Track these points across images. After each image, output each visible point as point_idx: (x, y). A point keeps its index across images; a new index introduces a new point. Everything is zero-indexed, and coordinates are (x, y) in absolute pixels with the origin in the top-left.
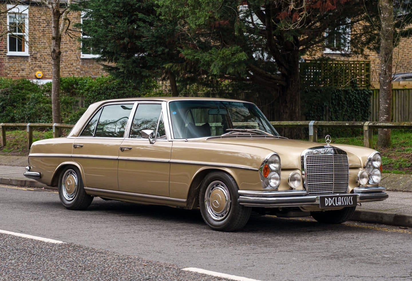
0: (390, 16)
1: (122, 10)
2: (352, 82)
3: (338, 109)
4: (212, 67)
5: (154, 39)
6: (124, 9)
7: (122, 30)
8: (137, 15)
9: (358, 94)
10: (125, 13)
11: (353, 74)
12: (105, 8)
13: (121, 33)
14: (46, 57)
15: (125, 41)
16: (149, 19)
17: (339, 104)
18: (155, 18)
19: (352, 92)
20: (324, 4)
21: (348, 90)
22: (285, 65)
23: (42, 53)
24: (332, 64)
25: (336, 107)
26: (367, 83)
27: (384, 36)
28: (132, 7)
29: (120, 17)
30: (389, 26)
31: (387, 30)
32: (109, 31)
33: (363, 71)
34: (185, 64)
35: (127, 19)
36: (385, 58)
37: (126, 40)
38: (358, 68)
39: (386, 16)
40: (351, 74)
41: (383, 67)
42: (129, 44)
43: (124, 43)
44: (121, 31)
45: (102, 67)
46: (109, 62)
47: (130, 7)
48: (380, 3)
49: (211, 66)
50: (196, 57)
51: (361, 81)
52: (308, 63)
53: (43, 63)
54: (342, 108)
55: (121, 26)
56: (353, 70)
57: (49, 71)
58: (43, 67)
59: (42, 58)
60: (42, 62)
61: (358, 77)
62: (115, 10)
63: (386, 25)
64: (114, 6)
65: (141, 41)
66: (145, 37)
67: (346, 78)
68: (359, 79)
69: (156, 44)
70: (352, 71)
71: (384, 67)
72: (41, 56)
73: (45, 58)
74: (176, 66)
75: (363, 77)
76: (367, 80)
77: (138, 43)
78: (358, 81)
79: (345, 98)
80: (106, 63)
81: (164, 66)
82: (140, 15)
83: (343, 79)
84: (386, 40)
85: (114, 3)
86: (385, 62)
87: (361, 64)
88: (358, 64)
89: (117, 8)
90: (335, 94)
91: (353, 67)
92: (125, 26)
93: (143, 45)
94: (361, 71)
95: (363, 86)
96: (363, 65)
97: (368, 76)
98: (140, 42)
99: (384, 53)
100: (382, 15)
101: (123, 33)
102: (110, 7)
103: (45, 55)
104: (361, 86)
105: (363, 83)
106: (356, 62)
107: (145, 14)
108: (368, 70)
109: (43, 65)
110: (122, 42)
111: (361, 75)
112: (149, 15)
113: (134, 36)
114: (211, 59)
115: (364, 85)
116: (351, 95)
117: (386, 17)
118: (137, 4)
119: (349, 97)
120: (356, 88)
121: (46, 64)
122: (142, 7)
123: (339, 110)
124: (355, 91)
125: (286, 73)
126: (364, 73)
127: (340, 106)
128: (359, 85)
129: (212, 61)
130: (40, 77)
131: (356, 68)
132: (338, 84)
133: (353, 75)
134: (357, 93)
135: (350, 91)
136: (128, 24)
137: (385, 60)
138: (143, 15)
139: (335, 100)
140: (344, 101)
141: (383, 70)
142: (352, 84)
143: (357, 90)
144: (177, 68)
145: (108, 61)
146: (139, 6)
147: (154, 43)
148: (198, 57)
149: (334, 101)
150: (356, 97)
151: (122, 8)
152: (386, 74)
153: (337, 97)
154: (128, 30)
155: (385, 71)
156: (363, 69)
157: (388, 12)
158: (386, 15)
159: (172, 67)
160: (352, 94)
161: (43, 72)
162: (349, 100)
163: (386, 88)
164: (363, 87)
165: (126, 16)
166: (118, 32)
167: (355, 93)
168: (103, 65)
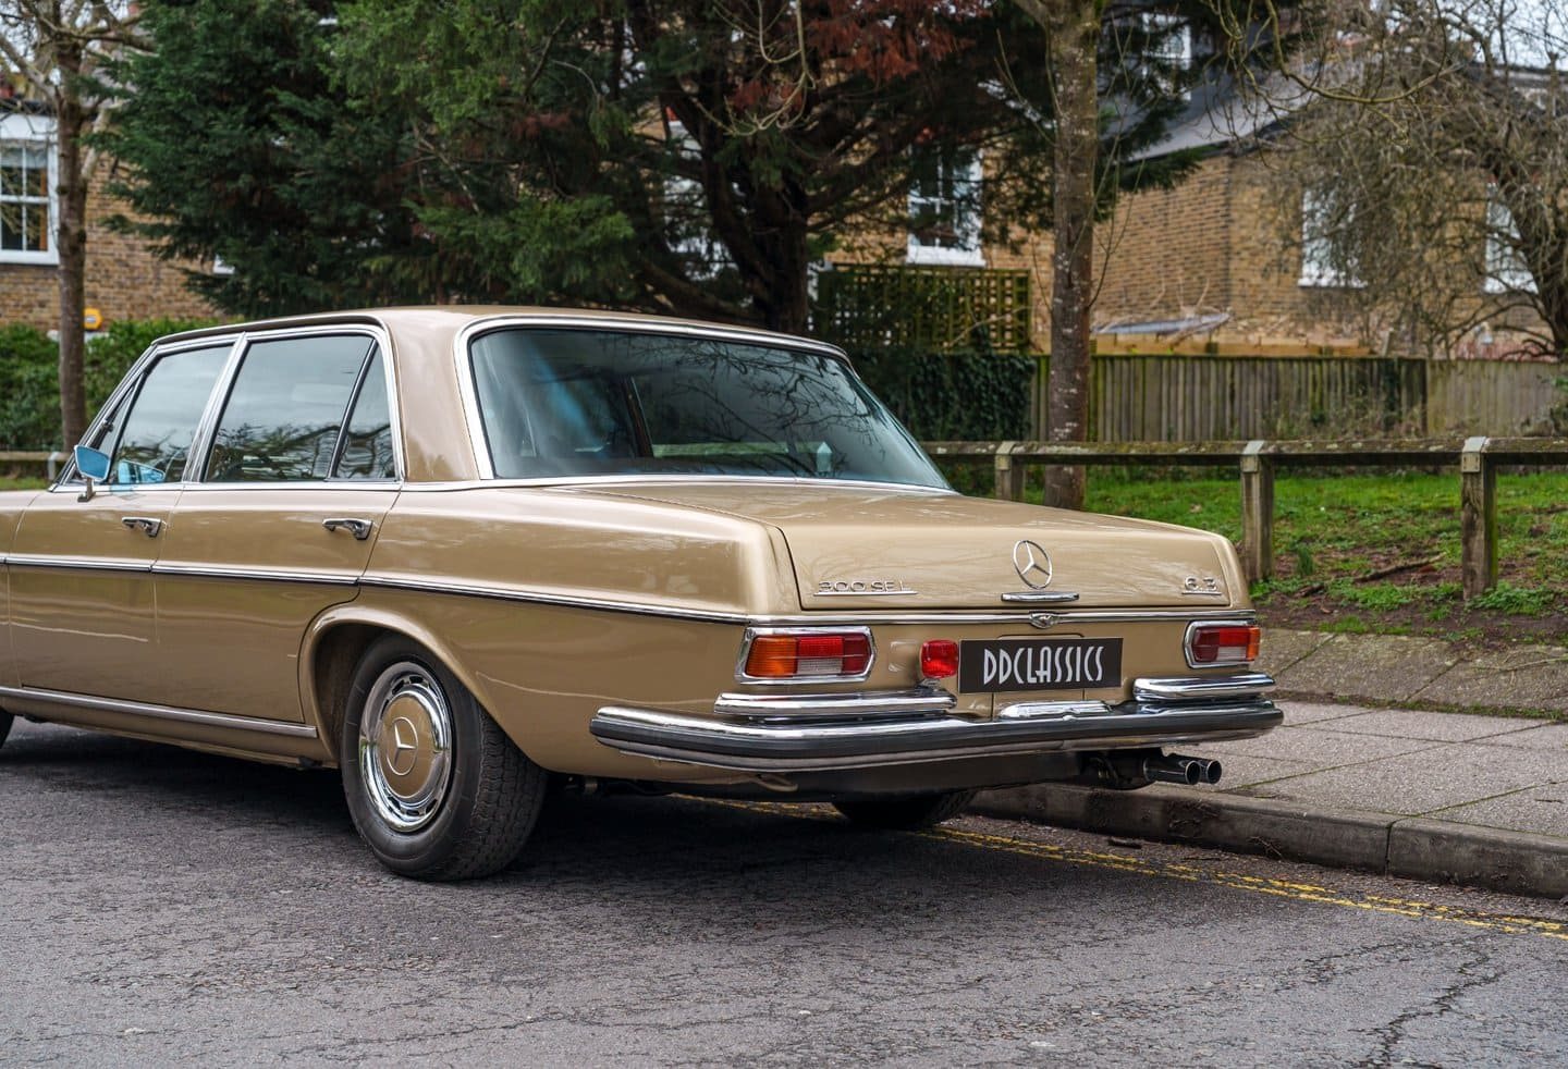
0: (1085, 90)
1: (227, 81)
2: (974, 333)
3: (932, 413)
4: (515, 266)
5: (329, 177)
6: (236, 78)
7: (229, 146)
8: (274, 98)
9: (994, 368)
10: (239, 90)
11: (977, 309)
12: (173, 72)
13: (224, 157)
14: (111, 268)
15: (240, 183)
16: (316, 108)
17: (935, 400)
18: (333, 107)
19: (976, 362)
20: (879, 56)
21: (965, 356)
22: (762, 270)
23: (100, 257)
24: (915, 276)
25: (927, 407)
26: (1020, 336)
27: (1066, 158)
28: (259, 72)
29: (224, 106)
30: (1082, 124)
31: (1078, 136)
32: (189, 151)
33: (1009, 301)
34: (435, 258)
35: (244, 110)
36: (1069, 233)
37: (244, 181)
38: (993, 292)
39: (1071, 89)
40: (973, 309)
41: (1061, 263)
42: (257, 196)
43: (238, 191)
44: (227, 152)
45: (185, 278)
46: (203, 262)
47: (254, 73)
48: (1053, 47)
49: (512, 260)
50: (463, 233)
51: (1003, 330)
52: (844, 273)
53: (102, 286)
54: (946, 412)
55: (226, 130)
56: (979, 296)
57: (120, 309)
58: (104, 298)
59: (99, 271)
60: (99, 281)
61: (993, 318)
62: (202, 80)
63: (1072, 123)
64: (198, 69)
65: (292, 184)
66: (301, 170)
67: (958, 322)
68: (995, 323)
69: (341, 192)
70: (976, 301)
71: (1066, 263)
72: (95, 264)
73: (107, 271)
74: (404, 266)
75: (1008, 318)
76: (1021, 328)
77: (284, 192)
78: (994, 330)
79: (955, 380)
80: (194, 266)
81: (366, 264)
82: (286, 98)
83: (947, 321)
84: (1074, 171)
85: (201, 59)
86: (1070, 244)
87: (1003, 282)
88: (995, 278)
89: (211, 76)
90: (924, 367)
91: (979, 288)
92: (237, 132)
93: (296, 196)
94: (1003, 301)
95: (1008, 344)
96: (1008, 284)
97: (1023, 316)
98: (288, 188)
99: (1065, 214)
100: (1061, 88)
101: (232, 156)
102: (187, 70)
103: (108, 262)
104: (1003, 347)
105: (1008, 335)
106: (987, 274)
107: (299, 95)
108: (1023, 297)
109: (102, 292)
110: (231, 186)
111: (1004, 313)
112: (311, 98)
113: (270, 169)
114: (514, 239)
115: (1011, 341)
116: (972, 371)
117: (1071, 94)
118: (274, 63)
119: (967, 380)
120: (987, 352)
121: (112, 287)
122: (292, 74)
123: (937, 416)
124: (984, 361)
125: (765, 295)
126: (1011, 306)
127: (940, 406)
128: (995, 341)
129: (517, 244)
130: (95, 326)
131: (988, 291)
132: (935, 339)
133: (979, 313)
134: (989, 365)
135: (970, 361)
136: (245, 128)
137: (1069, 238)
138: (294, 99)
139: (923, 385)
140: (951, 389)
141: (1063, 271)
142: (975, 340)
143: (989, 358)
144: (407, 271)
145: (200, 256)
146: (286, 71)
147: (334, 191)
148: (470, 232)
149: (920, 391)
150: (986, 377)
151: (227, 76)
152: (1071, 286)
153: (930, 379)
154: (249, 149)
155: (1069, 275)
156: (1010, 296)
157: (1081, 78)
158: (1075, 88)
159: (390, 269)
160: (975, 368)
161: (102, 311)
162: (966, 387)
163: (1069, 331)
164: (1010, 348)
165: (244, 103)
166: (213, 154)
167: (985, 366)
168: (186, 272)
